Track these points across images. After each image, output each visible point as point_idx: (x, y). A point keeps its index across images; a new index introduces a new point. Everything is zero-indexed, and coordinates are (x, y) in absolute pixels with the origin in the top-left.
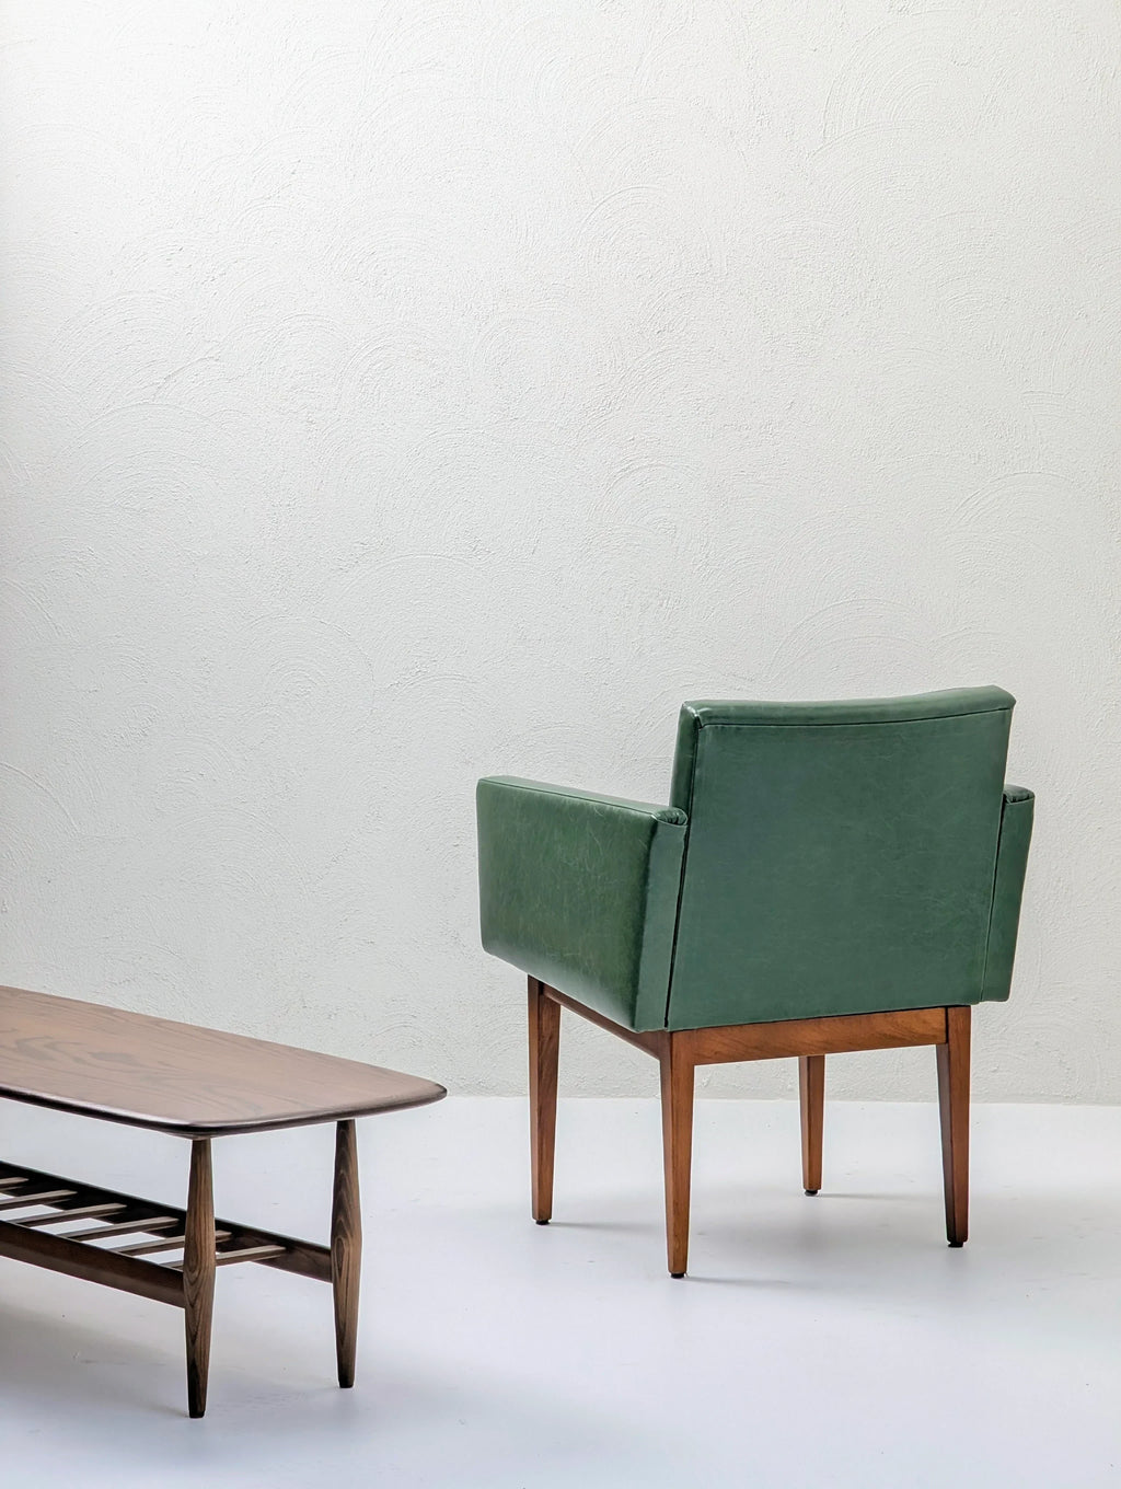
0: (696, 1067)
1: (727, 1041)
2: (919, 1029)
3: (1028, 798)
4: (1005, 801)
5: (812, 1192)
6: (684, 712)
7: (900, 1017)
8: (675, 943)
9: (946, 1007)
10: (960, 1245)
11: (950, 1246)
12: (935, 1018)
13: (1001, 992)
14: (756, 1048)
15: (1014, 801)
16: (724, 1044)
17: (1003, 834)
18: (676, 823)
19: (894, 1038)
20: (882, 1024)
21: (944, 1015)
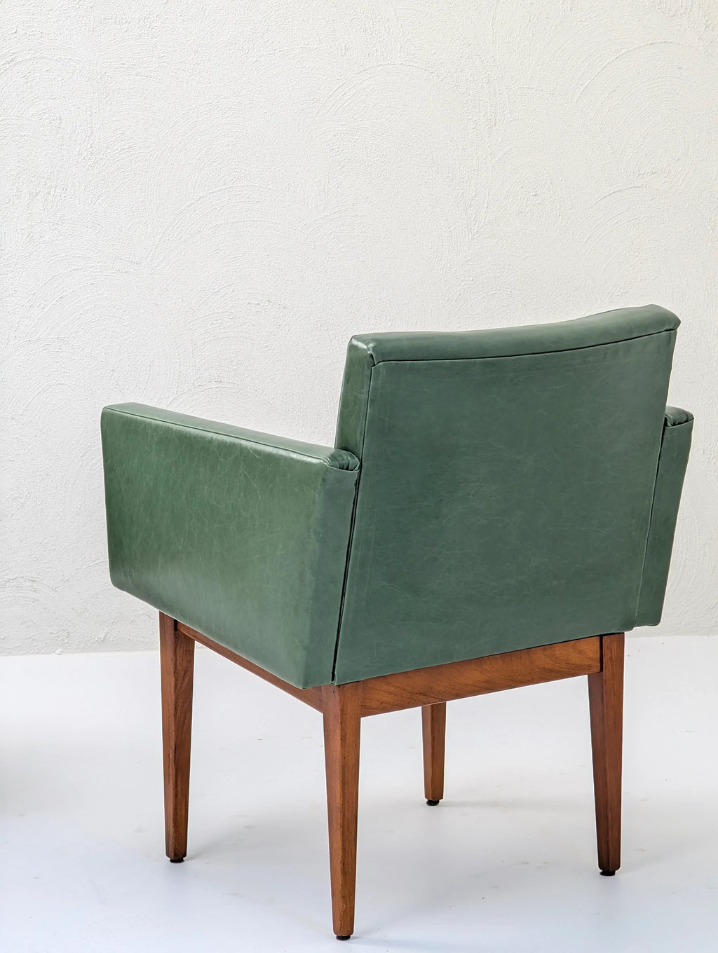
0: (362, 719)
1: (392, 689)
2: (575, 659)
3: (686, 421)
4: (666, 424)
5: (433, 802)
6: (352, 348)
7: (559, 651)
8: (343, 594)
9: (601, 637)
10: (612, 874)
11: (602, 874)
12: (591, 648)
13: (653, 617)
14: (421, 694)
15: (674, 425)
16: (390, 693)
17: (662, 458)
18: (347, 469)
19: (550, 671)
20: (541, 659)
21: (598, 644)
